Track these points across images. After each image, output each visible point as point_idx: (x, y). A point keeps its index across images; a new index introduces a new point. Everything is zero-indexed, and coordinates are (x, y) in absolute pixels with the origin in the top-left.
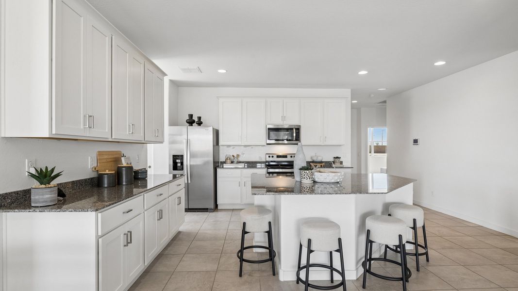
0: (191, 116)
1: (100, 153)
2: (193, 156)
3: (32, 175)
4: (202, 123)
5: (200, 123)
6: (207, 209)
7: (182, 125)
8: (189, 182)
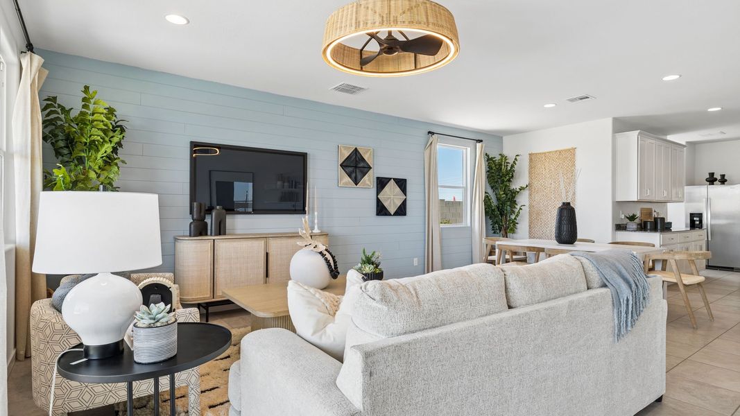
0: (712, 174)
1: (642, 209)
2: (714, 216)
3: (627, 218)
4: (726, 181)
5: (723, 181)
6: (733, 268)
7: (700, 184)
8: (710, 239)
